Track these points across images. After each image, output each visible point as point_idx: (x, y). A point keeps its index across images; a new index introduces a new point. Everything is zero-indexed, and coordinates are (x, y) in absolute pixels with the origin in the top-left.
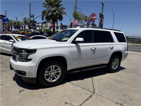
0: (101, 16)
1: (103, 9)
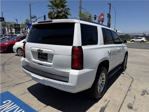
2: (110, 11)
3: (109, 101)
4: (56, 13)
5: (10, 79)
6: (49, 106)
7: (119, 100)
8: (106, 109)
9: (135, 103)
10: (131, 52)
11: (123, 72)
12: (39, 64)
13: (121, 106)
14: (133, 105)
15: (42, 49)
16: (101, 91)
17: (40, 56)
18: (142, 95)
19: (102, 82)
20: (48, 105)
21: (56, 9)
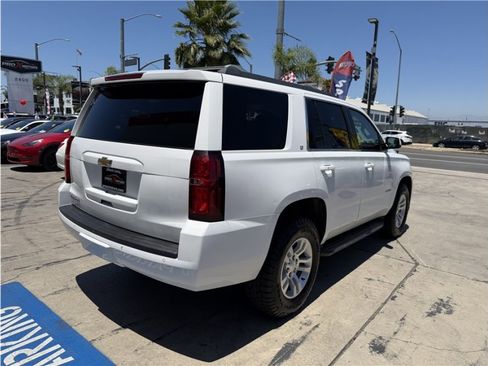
0: (372, 60)
1: (375, 40)
2: (375, 46)
3: (317, 326)
4: (201, 48)
5: (31, 249)
6: (128, 330)
7: (350, 324)
8: (299, 350)
9: (397, 336)
10: (436, 181)
11: (389, 244)
12: (103, 202)
13: (350, 343)
14: (391, 343)
15: (110, 158)
16: (295, 295)
17: (106, 178)
18: (431, 314)
19: (302, 265)
20: (124, 327)
21: (202, 37)
